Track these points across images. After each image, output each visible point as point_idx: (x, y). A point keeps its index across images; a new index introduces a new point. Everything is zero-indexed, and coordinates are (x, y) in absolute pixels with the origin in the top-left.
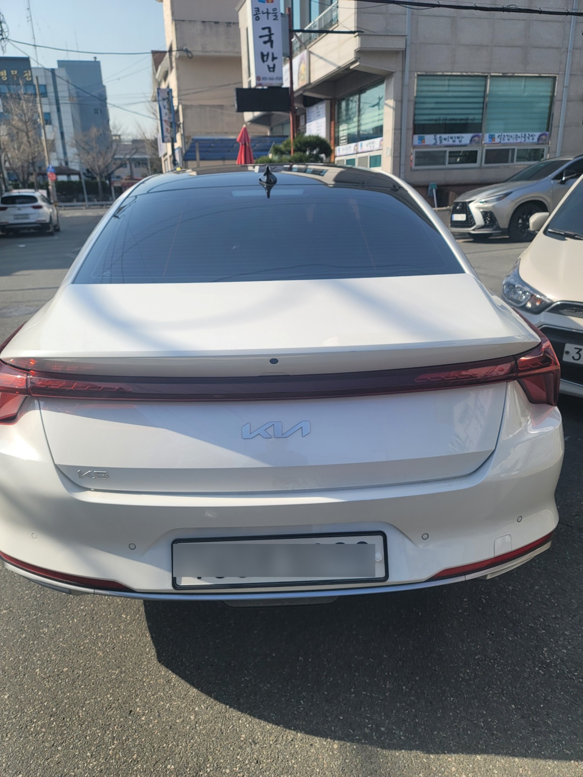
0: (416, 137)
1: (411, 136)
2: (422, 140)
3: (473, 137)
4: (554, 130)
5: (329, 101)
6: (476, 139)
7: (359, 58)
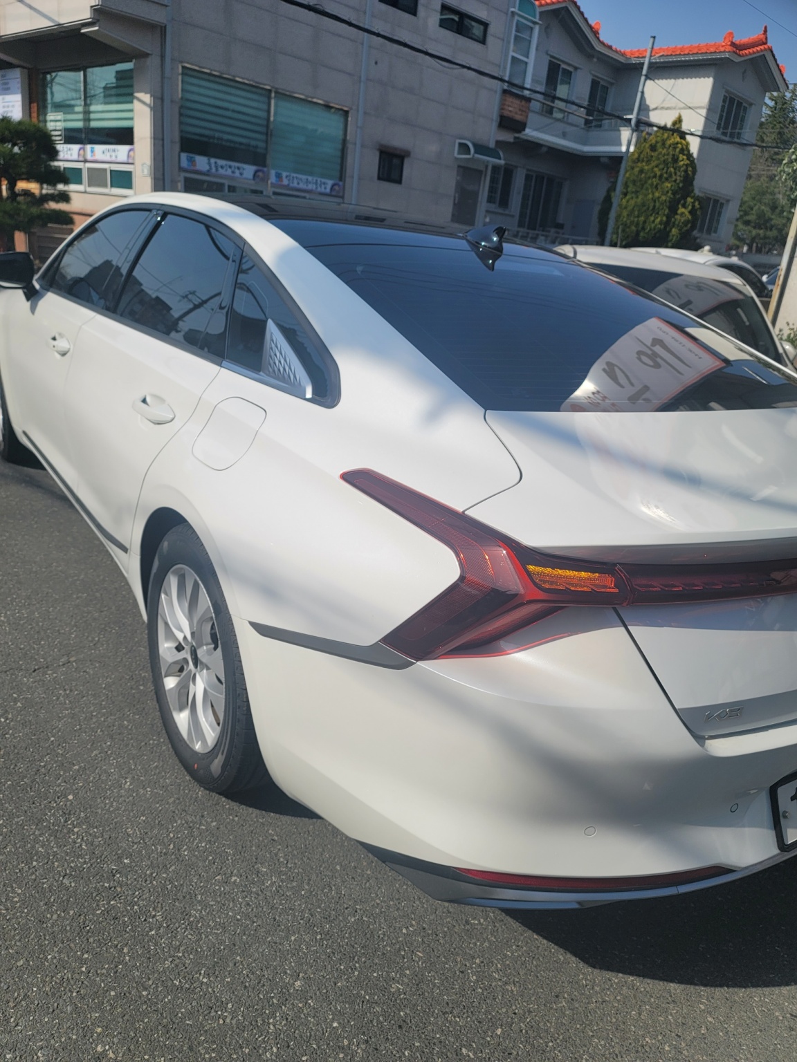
0: (184, 156)
1: (177, 153)
2: (191, 161)
3: (256, 172)
4: (348, 180)
5: (26, 71)
6: (260, 174)
7: (98, 20)
